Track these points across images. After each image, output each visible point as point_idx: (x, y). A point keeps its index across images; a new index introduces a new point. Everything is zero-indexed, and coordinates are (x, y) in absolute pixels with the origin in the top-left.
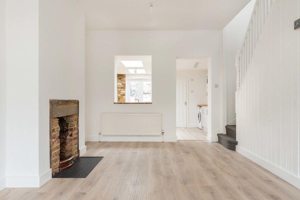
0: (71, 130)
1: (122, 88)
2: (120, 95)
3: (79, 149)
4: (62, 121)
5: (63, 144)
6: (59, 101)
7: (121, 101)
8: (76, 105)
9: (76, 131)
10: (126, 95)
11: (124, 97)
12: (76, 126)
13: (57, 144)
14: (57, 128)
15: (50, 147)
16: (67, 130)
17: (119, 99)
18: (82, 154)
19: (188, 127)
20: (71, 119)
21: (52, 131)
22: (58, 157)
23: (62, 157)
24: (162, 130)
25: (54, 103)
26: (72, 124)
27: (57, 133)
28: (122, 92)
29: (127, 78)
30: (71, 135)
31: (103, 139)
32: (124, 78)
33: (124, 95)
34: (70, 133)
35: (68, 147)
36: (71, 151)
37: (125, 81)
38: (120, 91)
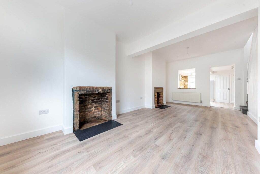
0: (161, 96)
1: (186, 82)
2: (185, 85)
3: (164, 103)
4: (158, 93)
5: (158, 100)
6: (157, 88)
7: (185, 88)
8: (162, 89)
9: (162, 97)
10: (188, 85)
11: (187, 86)
12: (162, 95)
13: (156, 99)
14: (156, 95)
15: (155, 100)
16: (160, 96)
17: (184, 87)
18: (164, 105)
19: (230, 103)
20: (161, 93)
21: (155, 96)
22: (157, 103)
23: (158, 103)
24: (201, 101)
25: (156, 88)
26: (161, 94)
27: (156, 96)
28: (186, 84)
29: (188, 78)
30: (161, 98)
31: (173, 102)
32: (187, 78)
33: (187, 85)
34: (160, 97)
35: (160, 101)
36: (161, 102)
37: (188, 79)
38: (185, 83)
